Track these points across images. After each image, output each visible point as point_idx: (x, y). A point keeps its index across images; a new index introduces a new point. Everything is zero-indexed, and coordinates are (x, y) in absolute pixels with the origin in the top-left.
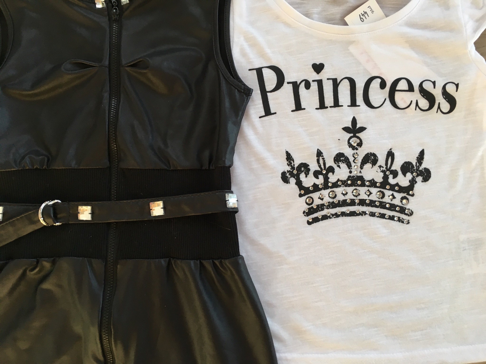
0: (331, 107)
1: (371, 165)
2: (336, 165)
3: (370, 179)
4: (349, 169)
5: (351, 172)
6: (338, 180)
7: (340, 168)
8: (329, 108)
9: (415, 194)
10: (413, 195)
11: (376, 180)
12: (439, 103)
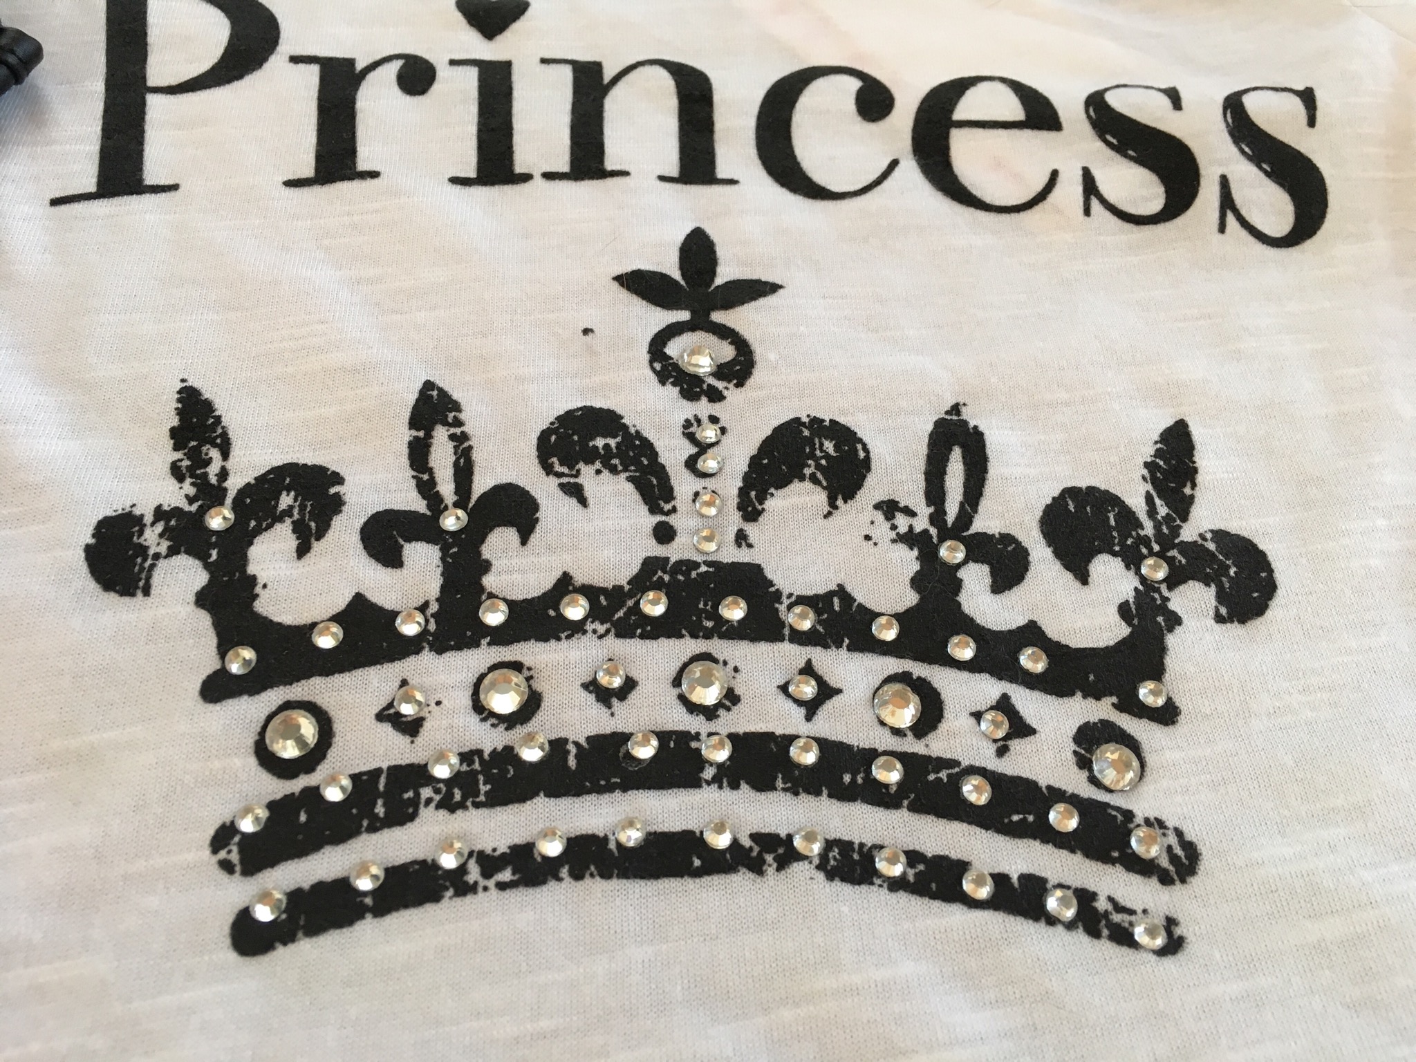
0: (549, 176)
1: (819, 497)
2: (553, 482)
3: (818, 584)
4: (654, 509)
5: (664, 534)
6: (565, 586)
7: (583, 502)
8: (538, 181)
9: (1179, 701)
10: (1167, 715)
11: (863, 595)
12: (1224, 182)
